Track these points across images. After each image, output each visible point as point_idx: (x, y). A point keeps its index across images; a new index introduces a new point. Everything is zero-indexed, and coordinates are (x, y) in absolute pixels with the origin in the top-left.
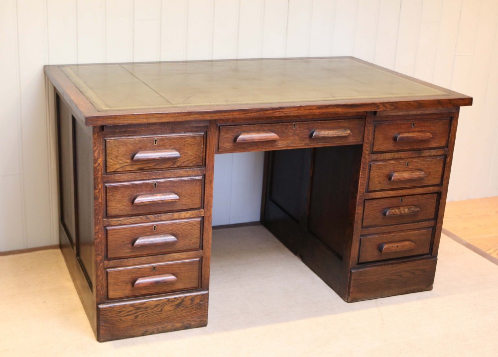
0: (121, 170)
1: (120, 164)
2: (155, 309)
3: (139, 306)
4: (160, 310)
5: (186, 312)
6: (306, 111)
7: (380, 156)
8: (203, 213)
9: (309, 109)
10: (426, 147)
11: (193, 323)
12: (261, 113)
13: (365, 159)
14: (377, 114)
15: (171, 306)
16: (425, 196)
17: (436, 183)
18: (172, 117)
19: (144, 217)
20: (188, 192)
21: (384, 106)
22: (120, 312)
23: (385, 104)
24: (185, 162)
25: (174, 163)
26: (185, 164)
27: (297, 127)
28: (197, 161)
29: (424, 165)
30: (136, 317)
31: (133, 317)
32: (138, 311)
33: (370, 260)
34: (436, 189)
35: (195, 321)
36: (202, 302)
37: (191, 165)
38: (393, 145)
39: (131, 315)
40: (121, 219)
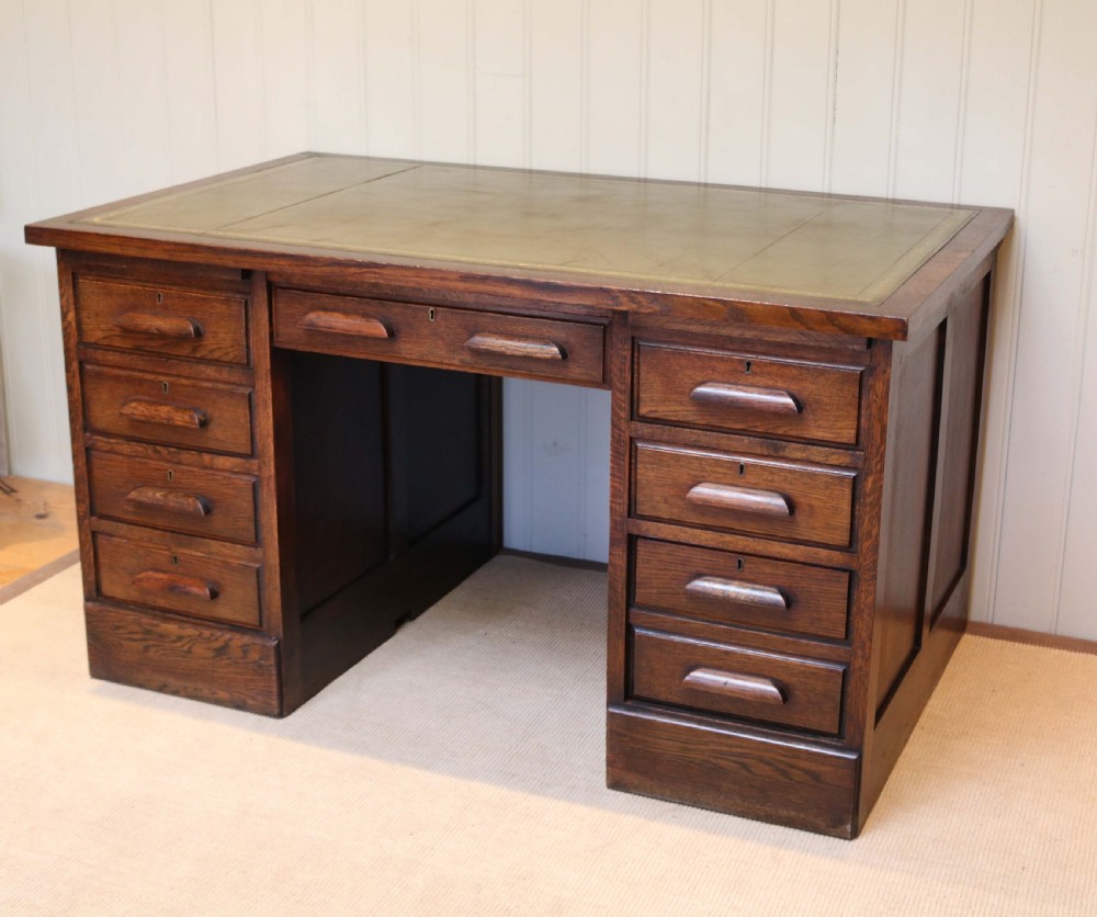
0: (105, 342)
1: (103, 330)
2: (179, 644)
3: (150, 628)
4: (186, 648)
5: (236, 673)
6: (435, 282)
7: (659, 431)
8: (255, 468)
9: (443, 279)
10: (794, 433)
11: (250, 702)
12: (336, 269)
13: (620, 430)
14: (630, 319)
15: (208, 649)
16: (813, 571)
17: (838, 542)
18: (165, 250)
19: (152, 446)
20: (226, 415)
21: (632, 300)
22: (118, 628)
23: (633, 295)
24: (214, 350)
25: (195, 350)
26: (216, 355)
27: (439, 318)
28: (236, 353)
29: (791, 484)
30: (146, 649)
31: (140, 646)
32: (149, 637)
33: (662, 697)
34: (837, 558)
35: (254, 699)
36: (262, 662)
37: (226, 359)
38: (695, 409)
39: (135, 640)
40: (113, 441)
